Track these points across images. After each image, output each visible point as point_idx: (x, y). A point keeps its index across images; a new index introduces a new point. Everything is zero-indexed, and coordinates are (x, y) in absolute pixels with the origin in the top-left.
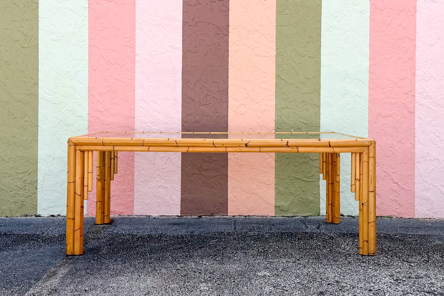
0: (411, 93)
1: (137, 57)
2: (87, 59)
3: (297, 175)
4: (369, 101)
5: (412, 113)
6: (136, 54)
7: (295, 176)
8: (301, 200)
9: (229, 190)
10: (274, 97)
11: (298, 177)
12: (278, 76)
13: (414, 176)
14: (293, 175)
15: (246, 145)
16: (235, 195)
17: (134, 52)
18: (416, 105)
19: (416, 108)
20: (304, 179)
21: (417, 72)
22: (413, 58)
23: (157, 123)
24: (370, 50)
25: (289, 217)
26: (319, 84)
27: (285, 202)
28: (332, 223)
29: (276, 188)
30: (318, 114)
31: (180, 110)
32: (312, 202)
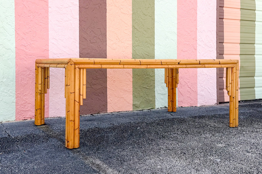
0: (195, 39)
1: (50, 9)
2: (14, 7)
3: (144, 86)
4: (177, 43)
5: (196, 49)
6: (49, 6)
7: (143, 86)
8: (146, 100)
9: (108, 96)
10: (131, 39)
11: (144, 87)
12: (133, 26)
13: (197, 84)
14: (142, 86)
15: (179, 63)
16: (111, 99)
17: (47, 5)
18: (197, 46)
19: (197, 47)
20: (148, 88)
21: (198, 28)
22: (196, 20)
23: (63, 55)
24: (178, 14)
25: (140, 110)
26: (154, 32)
27: (138, 102)
28: (172, 112)
29: (133, 94)
30: (154, 49)
31: (78, 46)
32: (151, 101)
